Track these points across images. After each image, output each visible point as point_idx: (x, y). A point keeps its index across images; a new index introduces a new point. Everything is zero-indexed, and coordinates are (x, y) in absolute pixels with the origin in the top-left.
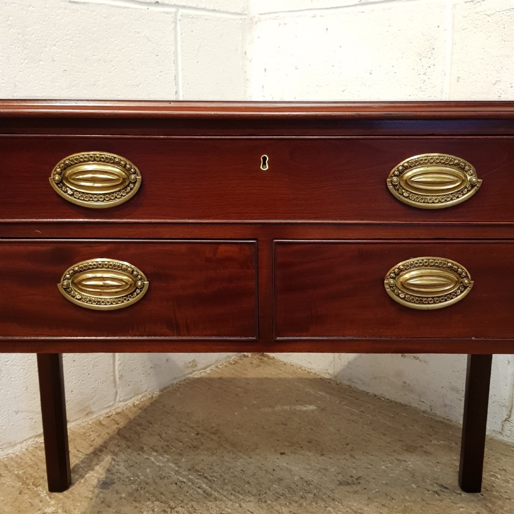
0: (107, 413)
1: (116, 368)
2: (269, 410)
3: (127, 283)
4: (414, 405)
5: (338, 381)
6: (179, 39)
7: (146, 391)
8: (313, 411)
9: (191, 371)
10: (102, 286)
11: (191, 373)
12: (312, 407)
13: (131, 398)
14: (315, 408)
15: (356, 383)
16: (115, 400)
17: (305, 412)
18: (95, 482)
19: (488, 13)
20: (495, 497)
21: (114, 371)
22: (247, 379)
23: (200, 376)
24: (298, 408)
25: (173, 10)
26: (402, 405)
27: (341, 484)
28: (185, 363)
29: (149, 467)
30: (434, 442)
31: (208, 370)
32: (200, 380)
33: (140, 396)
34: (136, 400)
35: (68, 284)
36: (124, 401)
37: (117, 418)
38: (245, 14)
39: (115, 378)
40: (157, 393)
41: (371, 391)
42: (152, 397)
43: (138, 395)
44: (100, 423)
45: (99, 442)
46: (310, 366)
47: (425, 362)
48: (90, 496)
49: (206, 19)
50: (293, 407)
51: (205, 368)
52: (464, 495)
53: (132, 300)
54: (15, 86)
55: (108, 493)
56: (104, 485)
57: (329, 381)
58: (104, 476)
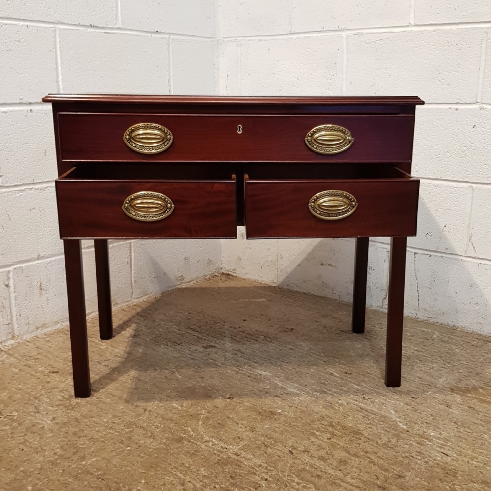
0: (127, 305)
1: (132, 275)
2: (235, 302)
3: (162, 206)
4: (329, 296)
5: (280, 287)
6: (171, 55)
7: (151, 293)
8: (263, 301)
9: (180, 283)
10: (147, 207)
11: (180, 284)
12: (263, 300)
13: (142, 297)
14: (265, 300)
15: (293, 287)
16: (132, 297)
17: (258, 302)
18: (128, 335)
19: (368, 42)
20: (373, 334)
21: (131, 277)
22: (219, 287)
23: (185, 287)
24: (254, 300)
25: (167, 36)
26: (320, 297)
27: (281, 331)
28: (176, 277)
29: (161, 328)
30: (341, 313)
31: (191, 283)
32: (186, 289)
33: (147, 297)
34: (145, 298)
35: (128, 206)
36: (137, 298)
37: (134, 307)
38: (214, 38)
39: (131, 283)
40: (158, 295)
41: (301, 291)
42: (155, 297)
43: (146, 295)
44: (123, 310)
45: (126, 318)
46: (261, 279)
47: (335, 267)
48: (127, 341)
49: (188, 42)
50: (250, 300)
51: (189, 282)
52: (354, 334)
53: (164, 216)
55: (138, 340)
56: (135, 336)
57: (275, 287)
58: (133, 333)
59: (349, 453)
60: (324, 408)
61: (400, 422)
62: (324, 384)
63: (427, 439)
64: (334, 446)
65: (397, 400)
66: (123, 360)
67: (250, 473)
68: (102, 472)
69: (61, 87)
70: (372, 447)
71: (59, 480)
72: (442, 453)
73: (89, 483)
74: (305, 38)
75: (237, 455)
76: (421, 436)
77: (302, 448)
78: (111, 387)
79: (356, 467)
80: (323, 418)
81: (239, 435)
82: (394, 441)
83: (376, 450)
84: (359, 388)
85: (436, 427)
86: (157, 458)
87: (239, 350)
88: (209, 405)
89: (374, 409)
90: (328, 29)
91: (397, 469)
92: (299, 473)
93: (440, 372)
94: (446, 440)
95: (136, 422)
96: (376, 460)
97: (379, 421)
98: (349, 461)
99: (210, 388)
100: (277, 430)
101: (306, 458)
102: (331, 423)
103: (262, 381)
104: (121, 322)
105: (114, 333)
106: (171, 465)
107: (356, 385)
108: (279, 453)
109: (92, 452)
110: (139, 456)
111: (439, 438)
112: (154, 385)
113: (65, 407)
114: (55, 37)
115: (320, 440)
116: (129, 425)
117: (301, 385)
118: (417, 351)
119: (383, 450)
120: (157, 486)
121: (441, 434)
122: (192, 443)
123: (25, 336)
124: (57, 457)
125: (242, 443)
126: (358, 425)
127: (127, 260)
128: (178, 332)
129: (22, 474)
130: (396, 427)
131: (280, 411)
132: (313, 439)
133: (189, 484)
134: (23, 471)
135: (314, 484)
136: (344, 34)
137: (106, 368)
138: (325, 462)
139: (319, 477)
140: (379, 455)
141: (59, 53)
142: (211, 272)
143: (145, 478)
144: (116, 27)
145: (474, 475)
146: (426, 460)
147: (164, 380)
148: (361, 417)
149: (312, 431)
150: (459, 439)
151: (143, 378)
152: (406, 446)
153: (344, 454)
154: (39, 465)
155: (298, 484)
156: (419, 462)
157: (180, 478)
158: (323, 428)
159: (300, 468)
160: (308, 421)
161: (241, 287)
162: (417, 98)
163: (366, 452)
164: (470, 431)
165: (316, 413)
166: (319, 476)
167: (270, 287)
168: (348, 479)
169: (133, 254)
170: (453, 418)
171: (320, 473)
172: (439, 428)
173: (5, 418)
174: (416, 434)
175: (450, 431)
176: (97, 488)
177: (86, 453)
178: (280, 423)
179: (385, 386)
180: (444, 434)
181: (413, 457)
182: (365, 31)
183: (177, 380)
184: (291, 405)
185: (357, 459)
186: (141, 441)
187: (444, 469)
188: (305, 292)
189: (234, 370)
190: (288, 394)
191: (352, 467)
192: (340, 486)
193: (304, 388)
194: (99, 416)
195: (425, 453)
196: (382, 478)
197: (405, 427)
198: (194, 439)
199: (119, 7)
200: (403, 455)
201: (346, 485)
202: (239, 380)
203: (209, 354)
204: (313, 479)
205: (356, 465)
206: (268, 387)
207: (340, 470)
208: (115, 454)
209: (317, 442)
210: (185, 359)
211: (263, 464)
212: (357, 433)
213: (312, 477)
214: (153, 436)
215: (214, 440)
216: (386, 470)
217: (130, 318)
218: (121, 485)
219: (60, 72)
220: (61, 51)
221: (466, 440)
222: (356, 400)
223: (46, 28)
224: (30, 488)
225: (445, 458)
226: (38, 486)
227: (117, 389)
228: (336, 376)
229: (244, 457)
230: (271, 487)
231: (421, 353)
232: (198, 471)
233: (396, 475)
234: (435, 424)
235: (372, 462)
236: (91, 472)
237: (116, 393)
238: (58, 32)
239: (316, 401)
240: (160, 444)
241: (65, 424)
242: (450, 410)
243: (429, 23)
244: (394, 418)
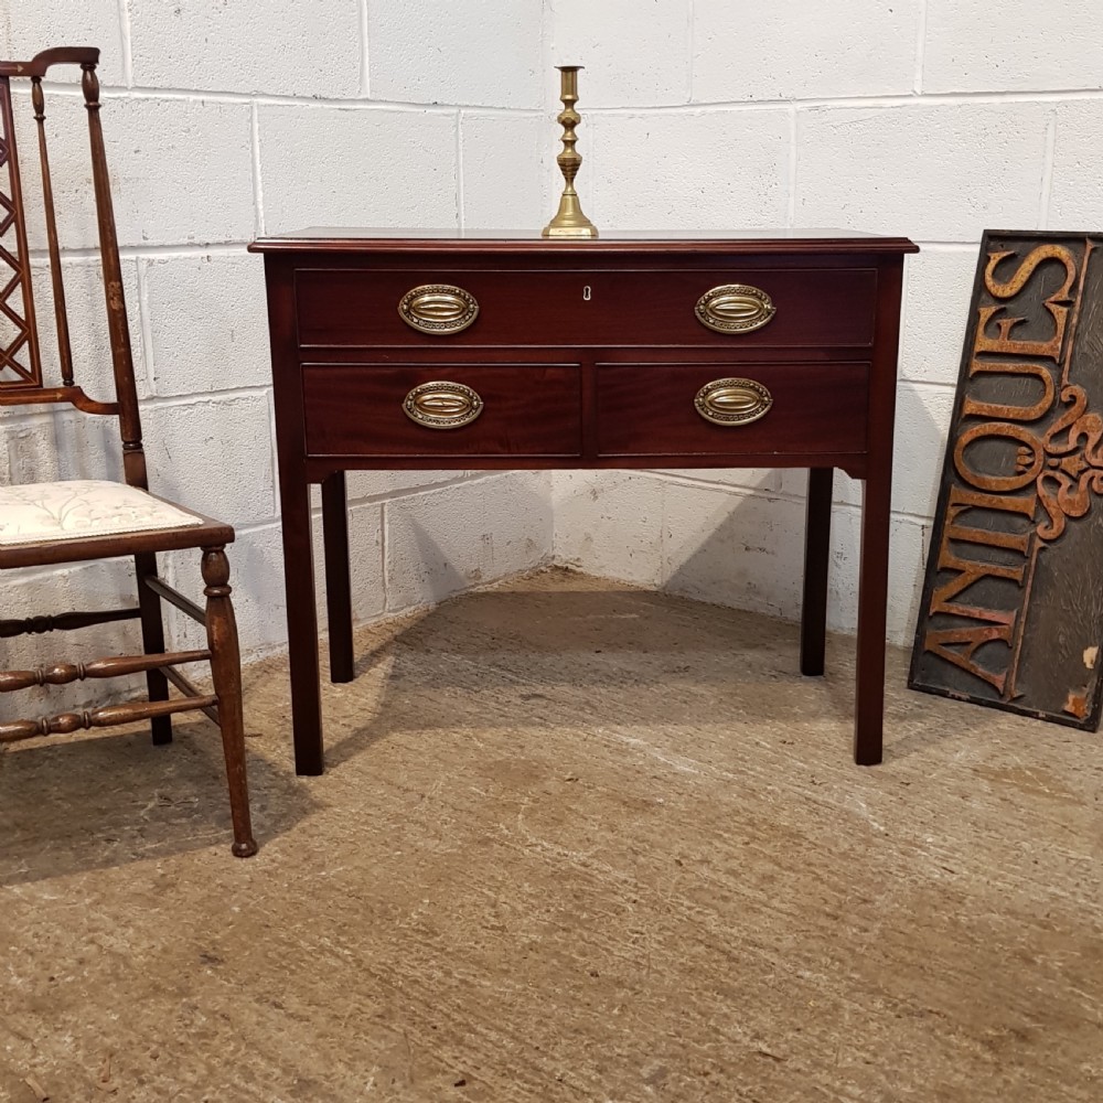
0: (375, 623)
1: (386, 567)
2: (580, 619)
3: (463, 404)
4: (762, 610)
5: (667, 593)
6: (461, 147)
7: (420, 602)
8: (634, 619)
9: (473, 583)
11: (473, 587)
12: (634, 616)
13: (402, 609)
14: (637, 616)
15: (691, 593)
16: (384, 608)
17: (624, 620)
18: (382, 675)
19: (835, 124)
20: (839, 678)
21: (383, 571)
22: (547, 593)
23: (485, 591)
24: (615, 616)
25: (455, 111)
26: (745, 611)
27: (665, 672)
28: (466, 573)
29: (441, 663)
31: (496, 585)
32: (486, 594)
33: (413, 608)
34: (408, 611)
35: (411, 405)
36: (395, 611)
37: (389, 627)
38: (542, 110)
39: (384, 580)
40: (432, 606)
41: (708, 600)
42: (428, 610)
43: (410, 605)
44: (370, 632)
45: (374, 646)
46: (631, 578)
47: (773, 553)
48: (380, 685)
49: (493, 120)
50: (609, 616)
51: (490, 583)
52: (804, 677)
54: (283, 212)
55: (400, 683)
56: (393, 677)
57: (656, 593)
58: (390, 671)
59: (779, 865)
60: (739, 796)
61: (875, 821)
62: (742, 759)
63: (920, 847)
64: (754, 854)
65: (873, 786)
66: (376, 716)
67: (607, 891)
68: (356, 887)
69: (262, 214)
70: (820, 857)
71: (284, 899)
72: (944, 868)
73: (334, 902)
74: (718, 112)
75: (584, 865)
76: (910, 843)
77: (699, 857)
78: (359, 760)
79: (790, 887)
80: (737, 812)
81: (590, 836)
82: (860, 849)
83: (826, 861)
84: (806, 766)
85: (936, 831)
86: (448, 867)
87: (587, 703)
88: (534, 790)
89: (830, 801)
90: (761, 98)
91: (862, 890)
92: (691, 894)
93: (958, 742)
94: (953, 849)
95: (407, 814)
96: (825, 877)
97: (836, 818)
98: (780, 876)
99: (535, 764)
100: (655, 829)
101: (705, 871)
102: (751, 820)
103: (630, 753)
104: (366, 652)
105: (357, 672)
106: (472, 877)
107: (801, 762)
108: (657, 863)
109: (336, 858)
110: (417, 864)
111: (941, 847)
112: (436, 757)
113: (281, 790)
114: (251, 120)
115: (729, 845)
116: (397, 818)
117: (700, 761)
118: (920, 707)
119: (839, 861)
120: (450, 908)
121: (945, 840)
122: (508, 847)
123: (194, 674)
124: (276, 865)
125: (594, 849)
126: (799, 824)
127: (377, 537)
128: (475, 671)
129: (220, 889)
130: (866, 828)
131: (661, 800)
132: (717, 843)
133: (505, 906)
134: (221, 886)
135: (715, 908)
136: (790, 108)
137: (346, 729)
138: (736, 878)
139: (725, 899)
140: (831, 868)
141: (257, 151)
142: (532, 565)
143: (430, 896)
144: (361, 97)
145: (995, 902)
146: (913, 877)
147: (453, 751)
148: (804, 812)
149: (716, 831)
150: (977, 849)
151: (415, 747)
152: (880, 857)
153: (769, 867)
154: (247, 876)
155: (690, 908)
156: (901, 880)
157: (488, 897)
158: (735, 827)
159: (693, 886)
160: (710, 816)
161: (592, 592)
162: (905, 240)
163: (810, 865)
164: (997, 836)
165: (727, 805)
166: (726, 897)
167: (646, 592)
168: (775, 903)
169: (387, 526)
170: (971, 816)
171: (728, 894)
172: (944, 831)
173: (177, 806)
174: (901, 840)
175: (961, 836)
176: (350, 909)
177: (326, 860)
178: (661, 819)
179: (855, 765)
180: (952, 840)
181: (891, 873)
182: (830, 104)
183: (476, 749)
184: (681, 791)
185: (793, 875)
186: (419, 843)
187: (944, 891)
188: (715, 602)
189: (579, 736)
190: (675, 774)
191: (784, 886)
192: (761, 913)
193: (706, 766)
194: (341, 804)
195: (913, 867)
196: (835, 903)
197: (882, 828)
198: (511, 840)
199: (367, 59)
200: (874, 870)
201: (770, 911)
202: (588, 752)
203: (532, 710)
204: (715, 901)
205: (790, 884)
206: (641, 763)
207: (762, 890)
208: (375, 861)
209: (726, 848)
210: (489, 716)
211: (630, 880)
212: (796, 836)
213: (714, 898)
214: (438, 836)
215: (545, 844)
216: (843, 891)
217: (382, 646)
218: (390, 906)
219: (260, 186)
220: (261, 147)
221: (989, 849)
222: (799, 786)
223: (236, 104)
224: (237, 909)
225: (948, 876)
226: (251, 906)
227: (370, 763)
228: (765, 748)
229: (597, 869)
230: (643, 912)
231: (926, 711)
232: (519, 887)
233: (859, 898)
234: (937, 824)
235: (818, 878)
236: (338, 886)
237: (371, 769)
238: (256, 112)
239: (725, 787)
240: (451, 847)
241: (284, 816)
242: (968, 803)
243: (949, 92)
244: (865, 814)
